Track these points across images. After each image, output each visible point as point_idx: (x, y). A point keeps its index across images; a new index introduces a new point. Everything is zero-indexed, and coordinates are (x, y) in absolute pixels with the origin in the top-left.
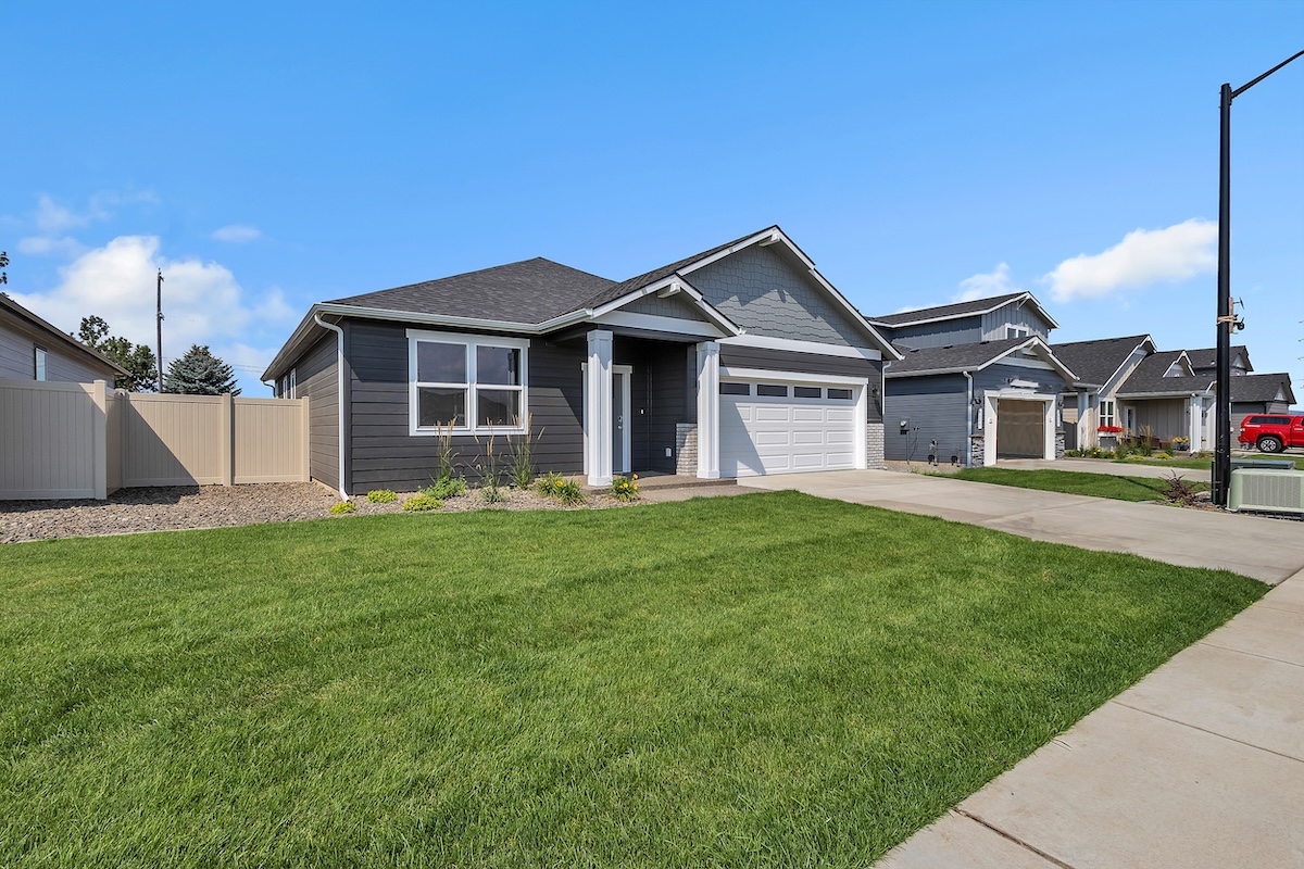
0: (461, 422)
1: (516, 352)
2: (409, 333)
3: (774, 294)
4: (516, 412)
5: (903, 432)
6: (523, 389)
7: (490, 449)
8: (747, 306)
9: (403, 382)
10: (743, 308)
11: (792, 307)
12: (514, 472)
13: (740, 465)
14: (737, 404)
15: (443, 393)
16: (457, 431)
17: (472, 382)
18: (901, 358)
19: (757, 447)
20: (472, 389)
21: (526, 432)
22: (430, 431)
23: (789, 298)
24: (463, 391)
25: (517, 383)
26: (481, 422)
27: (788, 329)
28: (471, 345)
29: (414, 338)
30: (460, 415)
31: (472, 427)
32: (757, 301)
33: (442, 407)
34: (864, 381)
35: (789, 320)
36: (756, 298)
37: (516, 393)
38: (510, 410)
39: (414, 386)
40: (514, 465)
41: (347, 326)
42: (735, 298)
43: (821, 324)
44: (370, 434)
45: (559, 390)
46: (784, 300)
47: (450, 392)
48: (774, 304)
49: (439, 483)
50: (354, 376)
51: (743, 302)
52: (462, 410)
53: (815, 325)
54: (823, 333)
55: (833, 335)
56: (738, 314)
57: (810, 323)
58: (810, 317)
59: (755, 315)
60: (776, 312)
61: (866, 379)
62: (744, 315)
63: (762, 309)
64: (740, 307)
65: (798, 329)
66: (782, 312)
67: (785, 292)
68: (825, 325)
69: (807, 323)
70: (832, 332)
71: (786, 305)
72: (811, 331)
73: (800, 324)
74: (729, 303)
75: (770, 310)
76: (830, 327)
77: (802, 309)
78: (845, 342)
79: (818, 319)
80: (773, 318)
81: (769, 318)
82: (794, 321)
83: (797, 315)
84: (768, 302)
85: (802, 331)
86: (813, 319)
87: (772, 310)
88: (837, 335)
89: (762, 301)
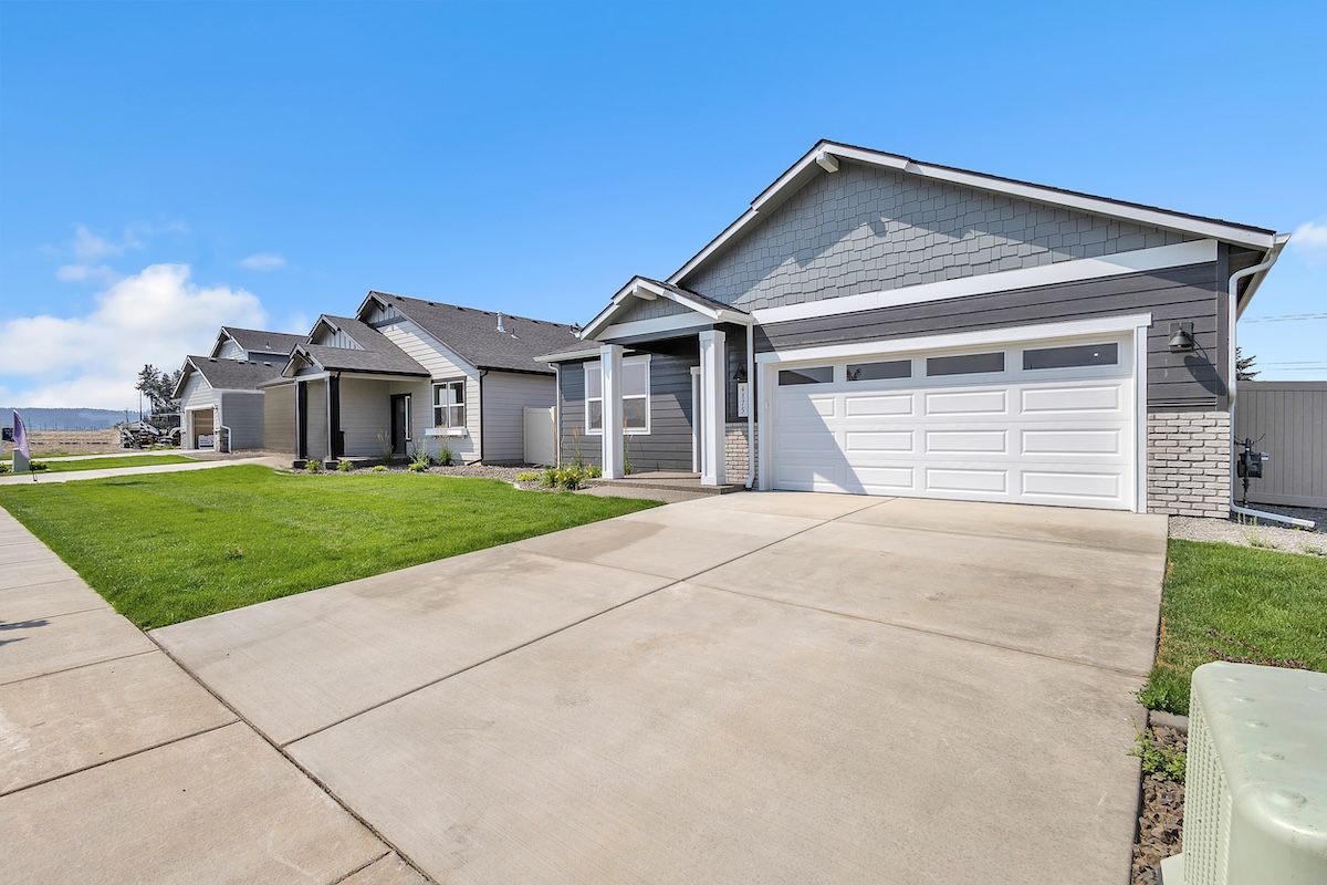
2: (585, 365)
3: (864, 230)
8: (811, 265)
9: (582, 399)
10: (804, 269)
11: (898, 236)
13: (817, 477)
14: (811, 396)
18: (1269, 242)
19: (847, 454)
22: (595, 432)
23: (892, 226)
27: (890, 273)
29: (587, 368)
32: (828, 253)
34: (1138, 322)
35: (893, 259)
36: (824, 248)
39: (587, 401)
42: (790, 260)
43: (980, 242)
45: (673, 395)
46: (881, 233)
48: (861, 245)
50: (563, 398)
51: (802, 262)
53: (960, 248)
54: (985, 256)
55: (1013, 251)
56: (796, 278)
57: (947, 249)
58: (944, 238)
59: (824, 272)
60: (866, 255)
61: (1150, 315)
62: (804, 277)
63: (836, 260)
64: (799, 270)
65: (914, 268)
66: (877, 252)
67: (883, 220)
68: (989, 240)
69: (938, 250)
70: (1010, 246)
71: (887, 238)
72: (949, 261)
73: (919, 256)
74: (781, 270)
75: (854, 256)
76: (1004, 240)
77: (926, 232)
78: (1057, 255)
79: (967, 236)
80: (859, 266)
81: (851, 267)
82: (905, 257)
83: (912, 246)
84: (849, 245)
85: (923, 267)
86: (952, 240)
87: (857, 256)
88: (1026, 249)
89: (838, 247)
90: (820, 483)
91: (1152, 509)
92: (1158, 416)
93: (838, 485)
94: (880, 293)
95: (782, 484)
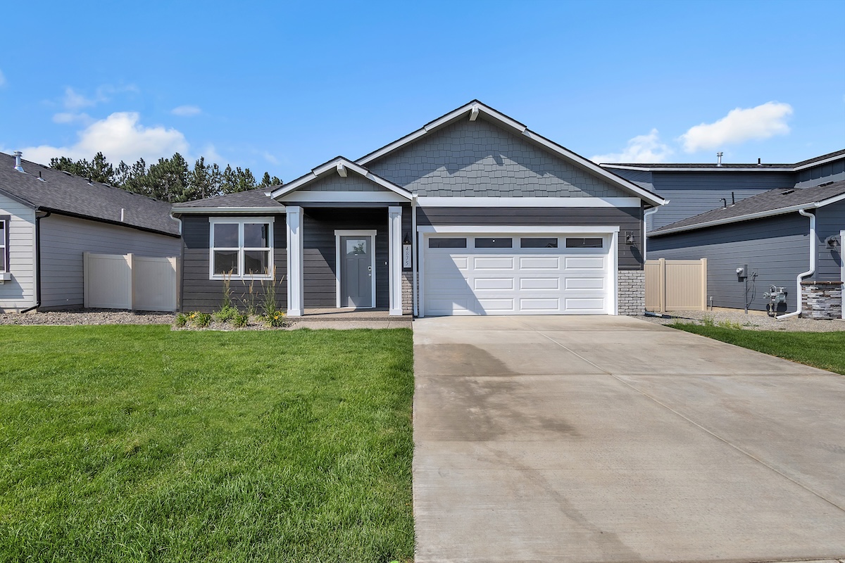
0: (235, 272)
1: (266, 226)
2: (211, 219)
3: (490, 160)
4: (266, 265)
5: (741, 279)
6: (271, 249)
7: (251, 289)
8: (457, 174)
9: (207, 248)
10: (452, 175)
11: (511, 168)
12: (265, 305)
13: (455, 306)
14: (452, 256)
15: (226, 254)
16: (233, 277)
17: (241, 247)
18: (663, 202)
19: (475, 291)
20: (241, 250)
21: (272, 279)
22: (220, 277)
23: (506, 161)
24: (237, 252)
25: (267, 246)
26: (246, 272)
27: (506, 188)
28: (241, 223)
29: (213, 222)
30: (235, 267)
31: (241, 275)
32: (468, 168)
33: (226, 262)
34: (615, 230)
35: (507, 180)
36: (466, 165)
37: (266, 252)
38: (263, 264)
39: (212, 250)
40: (265, 301)
41: (183, 218)
42: (443, 168)
43: (551, 180)
44: (192, 278)
45: (318, 250)
46: (500, 163)
47: (230, 253)
48: (489, 168)
49: (223, 309)
50: (186, 246)
51: (451, 171)
52: (236, 265)
53: (542, 181)
54: (553, 188)
55: (566, 188)
56: (446, 181)
57: (535, 180)
58: (534, 174)
59: (466, 180)
60: (492, 175)
61: (619, 227)
62: (453, 181)
63: (474, 174)
64: (449, 175)
65: (519, 187)
66: (498, 174)
67: (502, 156)
68: (556, 180)
69: (532, 180)
70: (565, 185)
71: (504, 167)
72: (537, 187)
73: (521, 182)
74: (436, 173)
75: (484, 174)
76: (562, 181)
77: (525, 169)
78: (585, 193)
79: (545, 176)
80: (487, 180)
81: (483, 180)
82: (513, 180)
83: (517, 175)
84: (481, 167)
85: (524, 188)
86: (539, 176)
87: (486, 174)
88: (572, 188)
89: (474, 166)
90: (457, 309)
91: (620, 313)
92: (622, 272)
93: (470, 310)
94: (500, 198)
95: (432, 312)
